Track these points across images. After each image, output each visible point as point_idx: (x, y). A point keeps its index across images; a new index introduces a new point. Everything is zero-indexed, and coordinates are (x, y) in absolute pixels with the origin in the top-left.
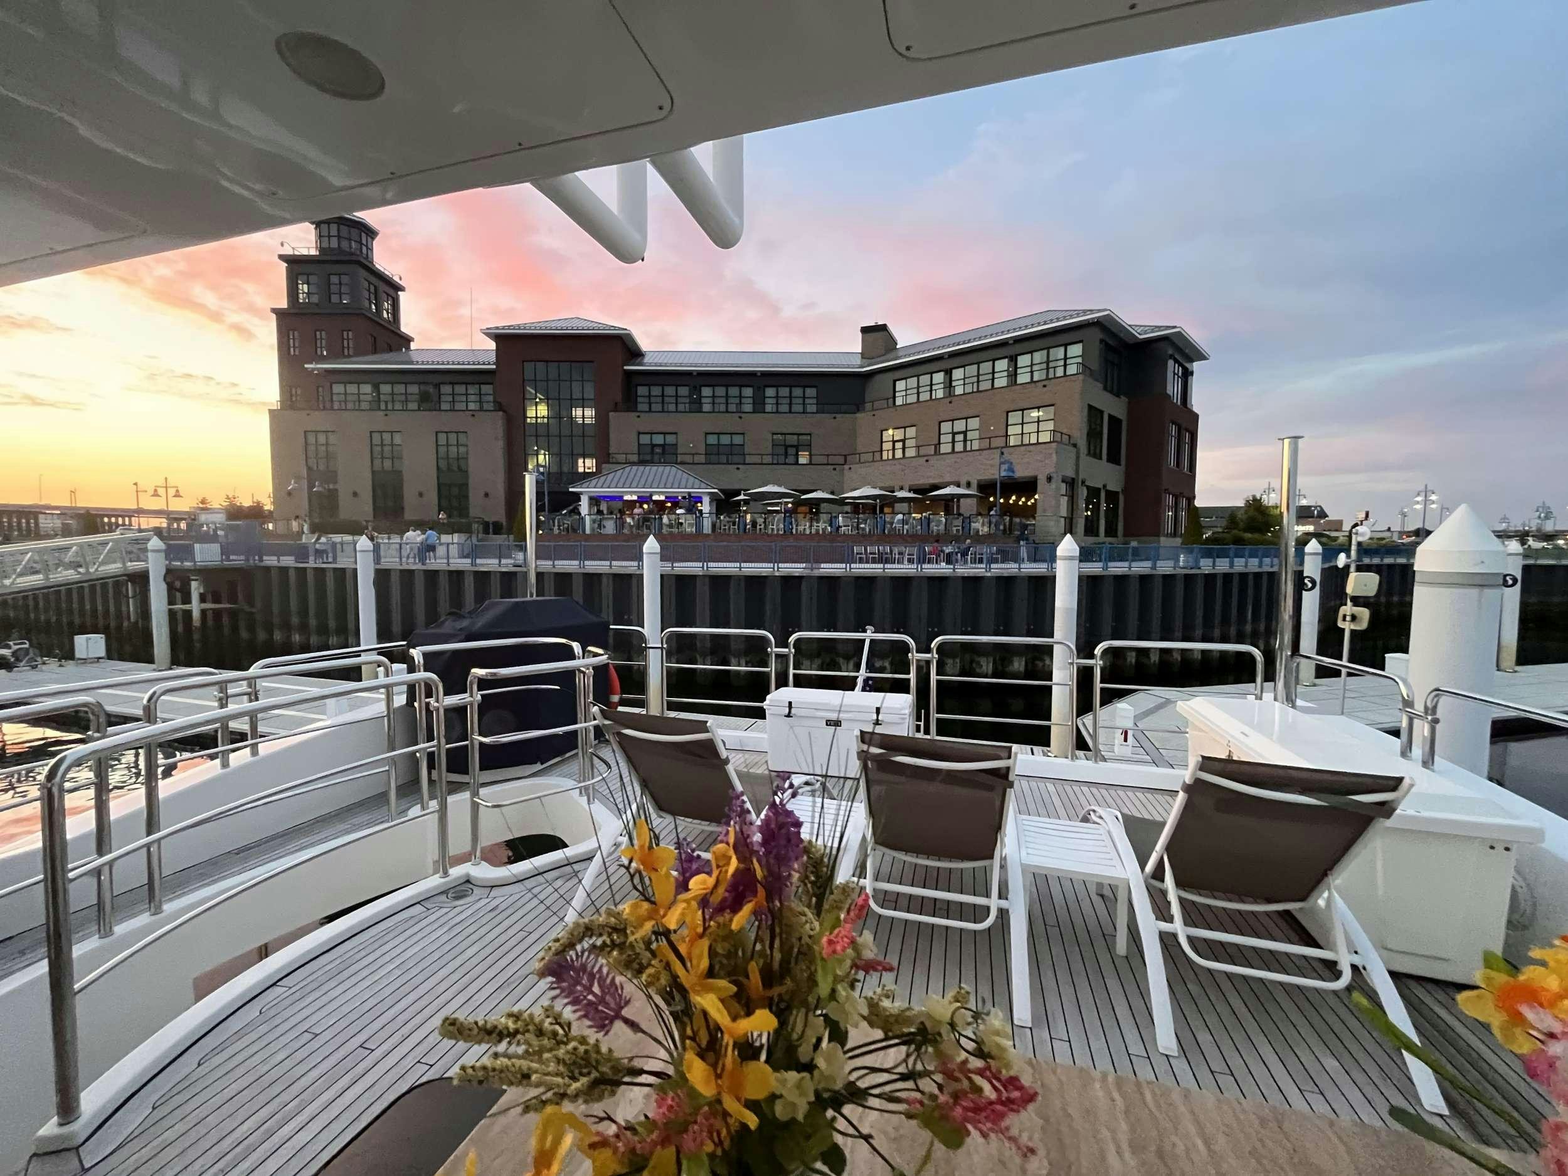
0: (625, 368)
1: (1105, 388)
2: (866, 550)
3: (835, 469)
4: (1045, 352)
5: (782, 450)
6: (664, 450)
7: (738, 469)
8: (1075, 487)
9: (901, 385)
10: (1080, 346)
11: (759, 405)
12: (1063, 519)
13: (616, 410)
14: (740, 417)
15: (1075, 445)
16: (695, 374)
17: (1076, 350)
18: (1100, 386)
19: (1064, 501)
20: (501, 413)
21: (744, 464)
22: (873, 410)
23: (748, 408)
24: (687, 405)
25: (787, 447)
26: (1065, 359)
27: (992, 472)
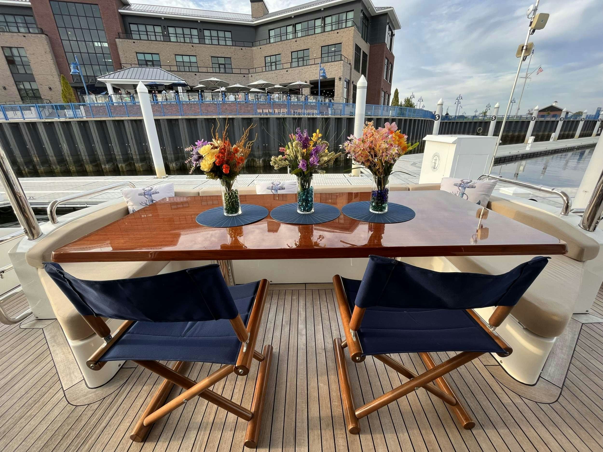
0: (120, 11)
1: (362, 37)
2: (263, 111)
3: (244, 76)
4: (338, 15)
5: (217, 66)
6: (153, 63)
7: (196, 75)
8: (350, 84)
9: (272, 33)
10: (353, 13)
11: (202, 39)
12: (345, 99)
13: (119, 38)
14: (193, 46)
15: (350, 64)
16: (163, 18)
17: (351, 15)
18: (361, 35)
19: (345, 90)
20: (44, 36)
21: (199, 72)
22: (260, 45)
23: (196, 40)
24: (162, 37)
25: (219, 64)
26: (346, 20)
27: (316, 76)
